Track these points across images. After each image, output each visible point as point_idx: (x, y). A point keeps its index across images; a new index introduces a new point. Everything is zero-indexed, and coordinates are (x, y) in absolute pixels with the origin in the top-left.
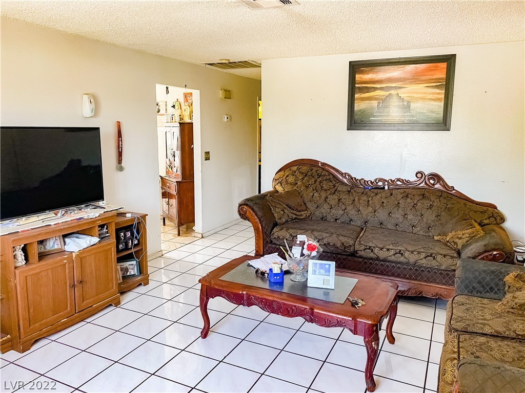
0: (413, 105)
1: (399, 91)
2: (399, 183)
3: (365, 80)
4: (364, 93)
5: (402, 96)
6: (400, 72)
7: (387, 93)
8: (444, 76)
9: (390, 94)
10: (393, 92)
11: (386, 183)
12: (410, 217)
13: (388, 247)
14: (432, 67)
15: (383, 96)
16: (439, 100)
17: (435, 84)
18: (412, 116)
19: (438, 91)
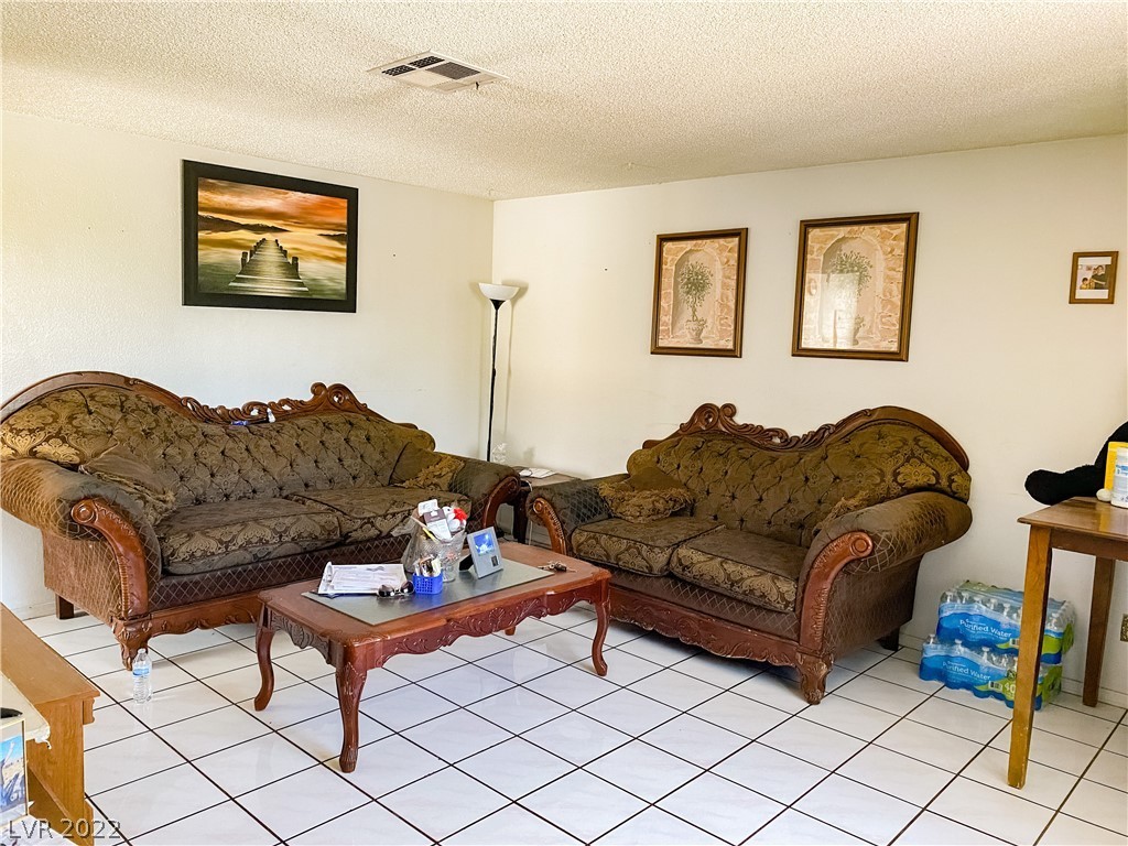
0: (302, 265)
1: (279, 236)
2: (286, 408)
3: (217, 206)
4: (216, 231)
5: (285, 246)
6: (280, 201)
7: (259, 238)
8: (345, 222)
9: (264, 239)
10: (268, 236)
11: (269, 410)
12: (347, 462)
13: (391, 511)
14: (327, 202)
15: (253, 241)
16: (337, 259)
17: (332, 233)
18: (301, 285)
19: (336, 244)
